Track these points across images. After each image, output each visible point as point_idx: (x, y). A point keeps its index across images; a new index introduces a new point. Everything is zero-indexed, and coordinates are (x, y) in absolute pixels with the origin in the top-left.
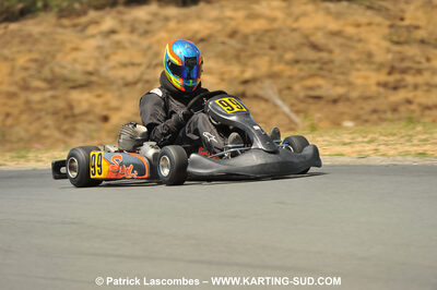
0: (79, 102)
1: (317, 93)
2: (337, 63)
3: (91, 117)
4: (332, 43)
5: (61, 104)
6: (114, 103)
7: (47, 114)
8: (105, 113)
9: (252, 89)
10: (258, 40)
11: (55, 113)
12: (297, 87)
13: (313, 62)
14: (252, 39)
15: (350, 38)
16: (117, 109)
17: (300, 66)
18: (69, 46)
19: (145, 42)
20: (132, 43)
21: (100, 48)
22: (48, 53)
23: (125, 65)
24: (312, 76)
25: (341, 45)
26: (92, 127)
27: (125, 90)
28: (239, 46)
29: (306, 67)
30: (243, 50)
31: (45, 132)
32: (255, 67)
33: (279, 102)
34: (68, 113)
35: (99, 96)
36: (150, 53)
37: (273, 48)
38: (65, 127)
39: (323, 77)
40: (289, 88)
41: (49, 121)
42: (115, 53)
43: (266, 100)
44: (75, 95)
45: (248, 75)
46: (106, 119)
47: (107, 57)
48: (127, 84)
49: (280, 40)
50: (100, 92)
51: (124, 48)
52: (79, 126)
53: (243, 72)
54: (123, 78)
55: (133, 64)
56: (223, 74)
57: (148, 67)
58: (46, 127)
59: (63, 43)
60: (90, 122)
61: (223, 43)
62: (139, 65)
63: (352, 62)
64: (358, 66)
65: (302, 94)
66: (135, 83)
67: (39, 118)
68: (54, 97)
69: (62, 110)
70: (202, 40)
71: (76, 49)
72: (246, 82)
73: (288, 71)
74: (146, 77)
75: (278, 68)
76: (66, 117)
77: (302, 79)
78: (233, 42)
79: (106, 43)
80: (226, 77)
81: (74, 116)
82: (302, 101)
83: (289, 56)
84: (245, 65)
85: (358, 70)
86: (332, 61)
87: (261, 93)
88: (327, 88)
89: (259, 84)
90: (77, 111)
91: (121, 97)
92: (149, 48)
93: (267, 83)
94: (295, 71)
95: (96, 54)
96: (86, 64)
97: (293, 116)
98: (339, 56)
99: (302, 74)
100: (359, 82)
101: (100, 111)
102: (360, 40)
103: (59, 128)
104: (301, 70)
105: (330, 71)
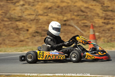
0: (19, 25)
1: (86, 25)
2: (89, 16)
3: (23, 30)
4: (87, 10)
5: (14, 25)
6: (29, 26)
7: (11, 28)
8: (27, 28)
9: (68, 23)
10: (66, 9)
11: (13, 28)
12: (80, 23)
13: (83, 16)
14: (64, 8)
15: (91, 9)
16: (31, 28)
17: (79, 17)
18: (12, 9)
19: (34, 8)
20: (30, 8)
21: (21, 9)
22: (7, 10)
23: (29, 15)
24: (83, 20)
25: (89, 11)
26: (25, 33)
27: (31, 22)
28: (61, 10)
29: (81, 17)
30: (62, 12)
31: (12, 34)
32: (66, 16)
33: (76, 27)
34: (17, 28)
35: (24, 24)
36: (36, 11)
37: (70, 11)
38: (17, 32)
39: (86, 20)
40: (78, 23)
41: (12, 30)
42: (26, 11)
43: (72, 26)
44: (18, 23)
45: (65, 19)
46: (28, 30)
47: (24, 12)
48: (32, 20)
49: (72, 9)
50: (24, 22)
51: (28, 10)
52: (21, 32)
53: (63, 18)
54: (30, 18)
55: (32, 15)
56: (58, 18)
57: (36, 15)
58: (12, 32)
59: (10, 8)
60: (24, 31)
61: (56, 9)
62: (33, 15)
63: (94, 16)
64: (95, 17)
65: (82, 25)
66: (34, 20)
67: (9, 30)
68: (11, 23)
69: (15, 27)
70: (50, 8)
71: (14, 10)
72: (65, 21)
73: (76, 18)
74: (37, 18)
75: (73, 17)
76: (17, 29)
77: (81, 20)
78: (59, 9)
79: (22, 8)
80: (59, 19)
81: (19, 29)
82: (82, 27)
83: (75, 14)
84: (64, 16)
85: (96, 18)
86: (88, 16)
87: (70, 24)
88: (88, 23)
89: (69, 22)
90: (19, 28)
91: (30, 24)
92: (35, 10)
93: (72, 21)
94: (78, 18)
95: (20, 11)
96: (18, 14)
97: (81, 31)
98: (89, 14)
99: (80, 19)
100: (97, 22)
101: (26, 28)
102: (94, 10)
103: (15, 33)
104: (80, 18)
105: (88, 18)
